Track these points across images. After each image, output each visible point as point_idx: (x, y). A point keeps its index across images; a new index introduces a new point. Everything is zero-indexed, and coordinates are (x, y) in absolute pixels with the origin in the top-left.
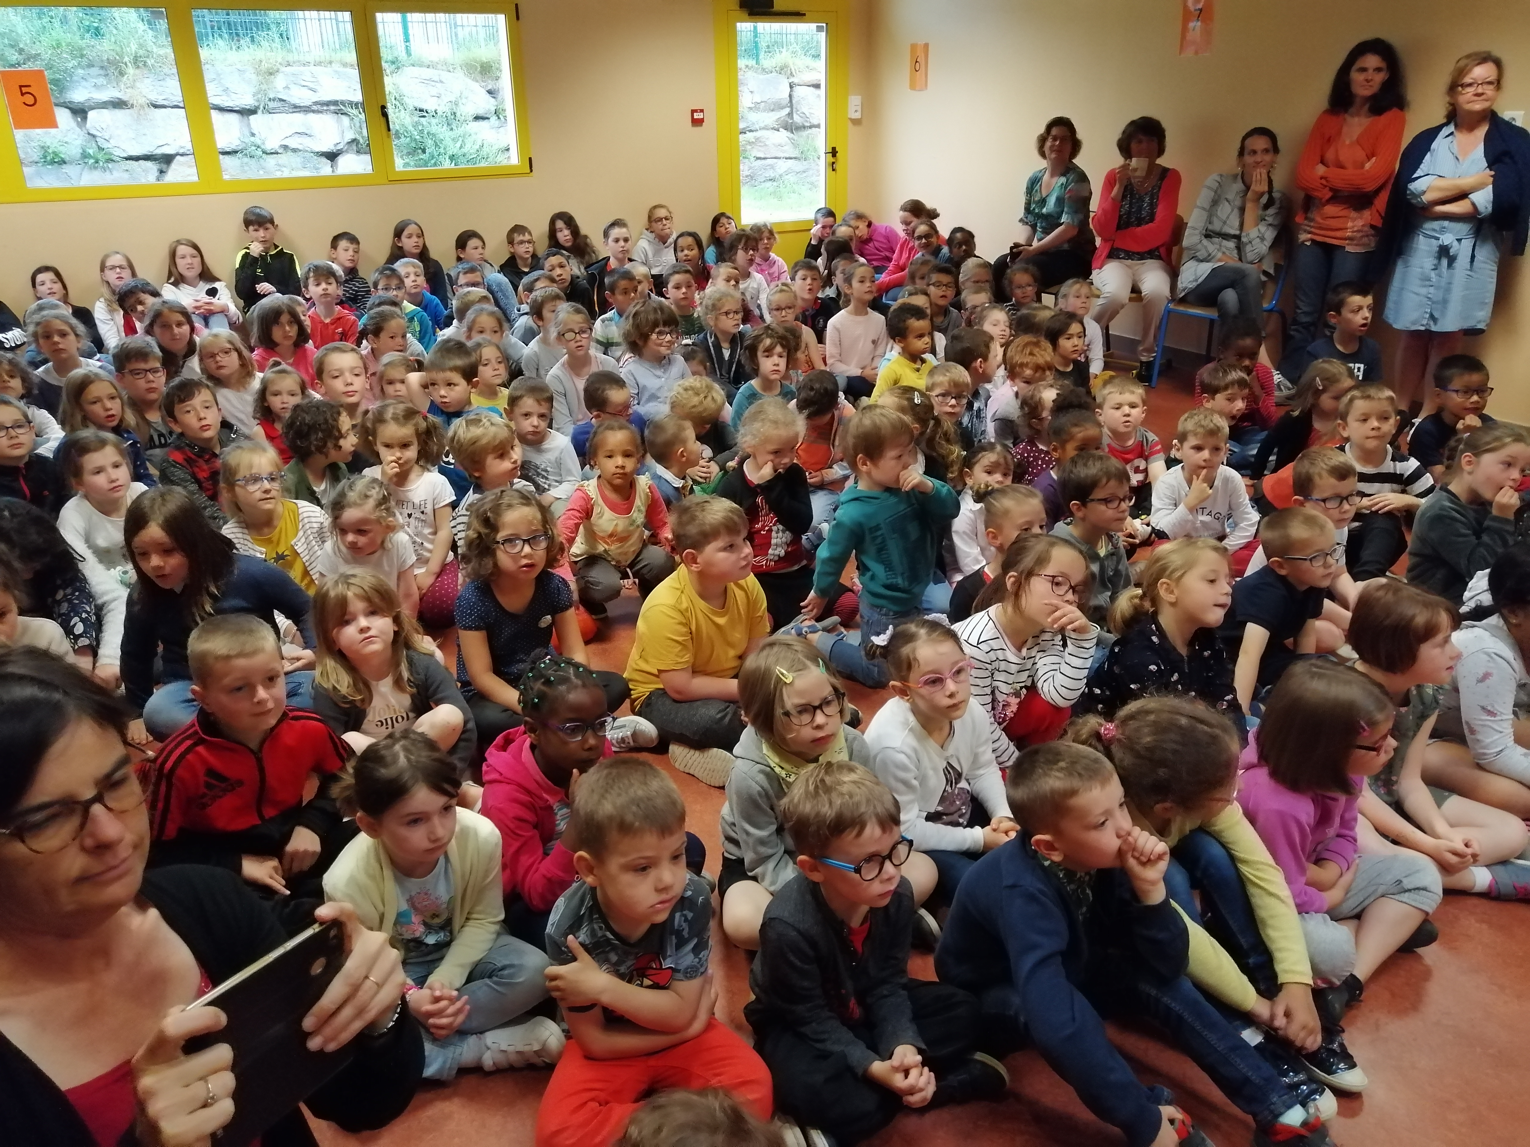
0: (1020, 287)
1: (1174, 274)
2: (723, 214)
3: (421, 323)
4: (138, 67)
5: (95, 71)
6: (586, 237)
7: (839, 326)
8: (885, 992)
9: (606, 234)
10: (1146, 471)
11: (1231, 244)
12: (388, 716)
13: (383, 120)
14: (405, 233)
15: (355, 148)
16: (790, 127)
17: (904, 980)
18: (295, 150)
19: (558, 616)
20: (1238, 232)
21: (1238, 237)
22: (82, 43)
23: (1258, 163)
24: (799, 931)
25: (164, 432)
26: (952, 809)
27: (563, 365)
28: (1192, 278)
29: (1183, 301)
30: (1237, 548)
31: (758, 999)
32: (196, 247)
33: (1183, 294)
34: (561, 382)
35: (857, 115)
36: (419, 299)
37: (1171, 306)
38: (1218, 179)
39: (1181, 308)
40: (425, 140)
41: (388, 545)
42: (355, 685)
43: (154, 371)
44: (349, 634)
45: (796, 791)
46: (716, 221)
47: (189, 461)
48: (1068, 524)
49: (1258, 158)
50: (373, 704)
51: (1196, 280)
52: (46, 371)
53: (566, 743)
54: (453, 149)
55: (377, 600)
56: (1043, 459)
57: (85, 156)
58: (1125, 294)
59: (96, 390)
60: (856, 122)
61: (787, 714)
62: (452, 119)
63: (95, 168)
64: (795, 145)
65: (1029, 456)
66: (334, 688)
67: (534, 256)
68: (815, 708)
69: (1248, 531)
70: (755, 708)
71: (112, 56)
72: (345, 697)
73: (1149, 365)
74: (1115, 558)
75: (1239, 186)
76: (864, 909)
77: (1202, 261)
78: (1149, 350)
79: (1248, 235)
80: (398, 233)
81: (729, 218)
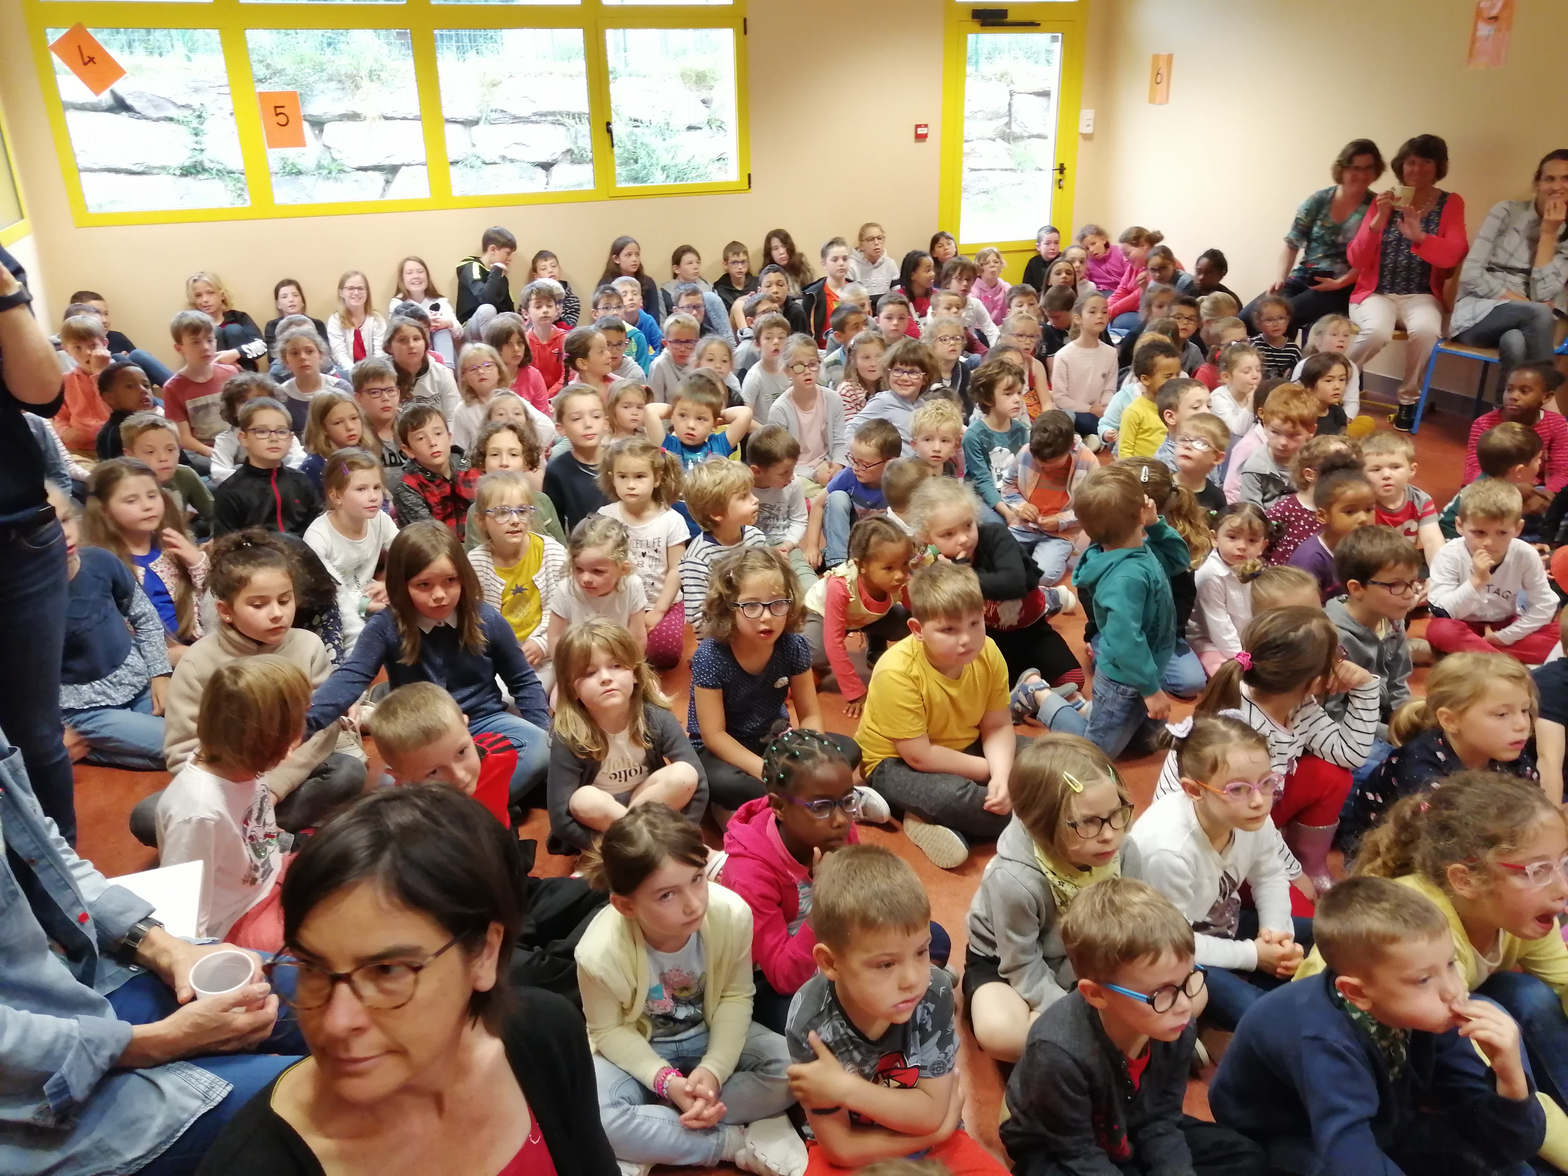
0: (1270, 320)
1: (1446, 310)
2: (942, 234)
3: (638, 344)
4: (372, 81)
5: (333, 85)
6: (801, 255)
7: (1066, 359)
8: (1160, 1130)
9: (824, 254)
10: (1416, 533)
11: (1518, 279)
12: (622, 769)
13: (607, 135)
14: (625, 252)
15: (569, 157)
16: (1008, 137)
17: (1179, 1118)
18: (512, 161)
19: (795, 678)
20: (1526, 266)
21: (1527, 272)
22: (323, 59)
23: (1555, 192)
24: (1075, 1061)
25: (395, 451)
26: (1221, 921)
27: (788, 397)
28: (1469, 316)
29: (1456, 340)
30: (1530, 631)
31: (1014, 1120)
32: (423, 264)
33: (1457, 333)
34: (785, 414)
35: (1089, 130)
36: (635, 318)
37: (1441, 346)
38: (1507, 207)
39: (1454, 349)
40: (638, 151)
41: (622, 587)
42: (593, 737)
43: (389, 390)
44: (590, 686)
45: (1079, 909)
46: (935, 241)
47: (422, 485)
48: (1343, 601)
49: (1556, 185)
50: (608, 757)
51: (1474, 319)
52: (289, 386)
53: (813, 821)
54: (665, 160)
55: (620, 652)
56: (1306, 520)
57: (320, 167)
58: (1389, 331)
59: (338, 412)
60: (1087, 137)
61: (1074, 825)
62: (665, 130)
63: (328, 178)
64: (1012, 156)
65: (1291, 515)
66: (573, 738)
67: (748, 274)
68: (1104, 821)
69: (1544, 613)
70: (1036, 813)
71: (351, 70)
72: (582, 748)
73: (1410, 410)
74: (1395, 641)
75: (1531, 214)
76: (1144, 1039)
77: (1482, 297)
78: (1412, 393)
79: (1540, 271)
80: (616, 250)
81: (949, 238)
